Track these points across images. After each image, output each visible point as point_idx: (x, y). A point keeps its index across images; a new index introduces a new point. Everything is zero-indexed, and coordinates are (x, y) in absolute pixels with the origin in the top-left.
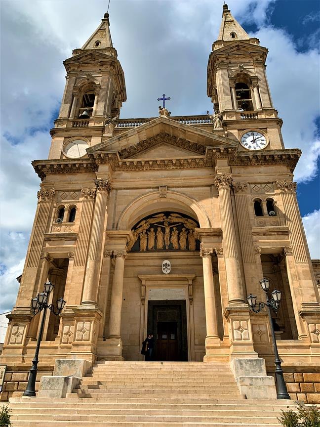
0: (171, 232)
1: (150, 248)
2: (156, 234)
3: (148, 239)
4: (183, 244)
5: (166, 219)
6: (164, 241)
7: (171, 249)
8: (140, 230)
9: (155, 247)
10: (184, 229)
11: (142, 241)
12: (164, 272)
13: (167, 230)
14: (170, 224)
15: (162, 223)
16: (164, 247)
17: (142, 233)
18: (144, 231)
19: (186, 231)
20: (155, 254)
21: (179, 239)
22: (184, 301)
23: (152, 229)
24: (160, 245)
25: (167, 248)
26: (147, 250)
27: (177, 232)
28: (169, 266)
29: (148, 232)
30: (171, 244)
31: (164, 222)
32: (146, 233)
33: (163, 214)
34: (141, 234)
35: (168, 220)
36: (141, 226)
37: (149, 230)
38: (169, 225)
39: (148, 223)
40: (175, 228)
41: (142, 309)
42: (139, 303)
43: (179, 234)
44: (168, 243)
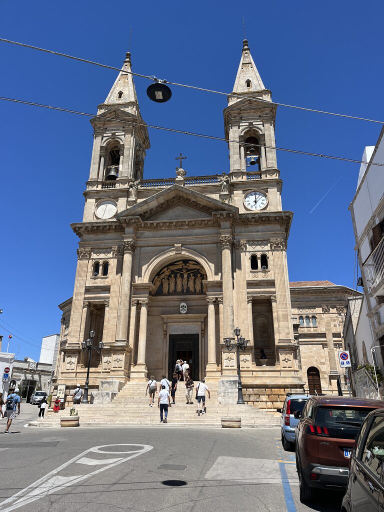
0: (188, 277)
1: (171, 291)
2: (176, 279)
3: (169, 284)
4: (198, 288)
5: (184, 266)
6: (183, 286)
7: (188, 292)
8: (162, 276)
10: (199, 275)
11: (164, 286)
12: (182, 312)
13: (186, 276)
14: (188, 270)
15: (180, 270)
16: (183, 290)
17: (164, 278)
18: (166, 277)
19: (201, 276)
20: (175, 297)
21: (195, 283)
22: (198, 334)
23: (173, 276)
24: (179, 289)
25: (185, 291)
26: (169, 294)
27: (193, 277)
28: (185, 307)
29: (169, 278)
30: (188, 288)
31: (182, 269)
32: (168, 279)
33: (181, 262)
34: (164, 280)
35: (186, 267)
36: (163, 273)
37: (170, 276)
38: (187, 272)
39: (169, 270)
40: (191, 275)
41: (165, 341)
42: (162, 337)
43: (195, 279)
44: (185, 287)
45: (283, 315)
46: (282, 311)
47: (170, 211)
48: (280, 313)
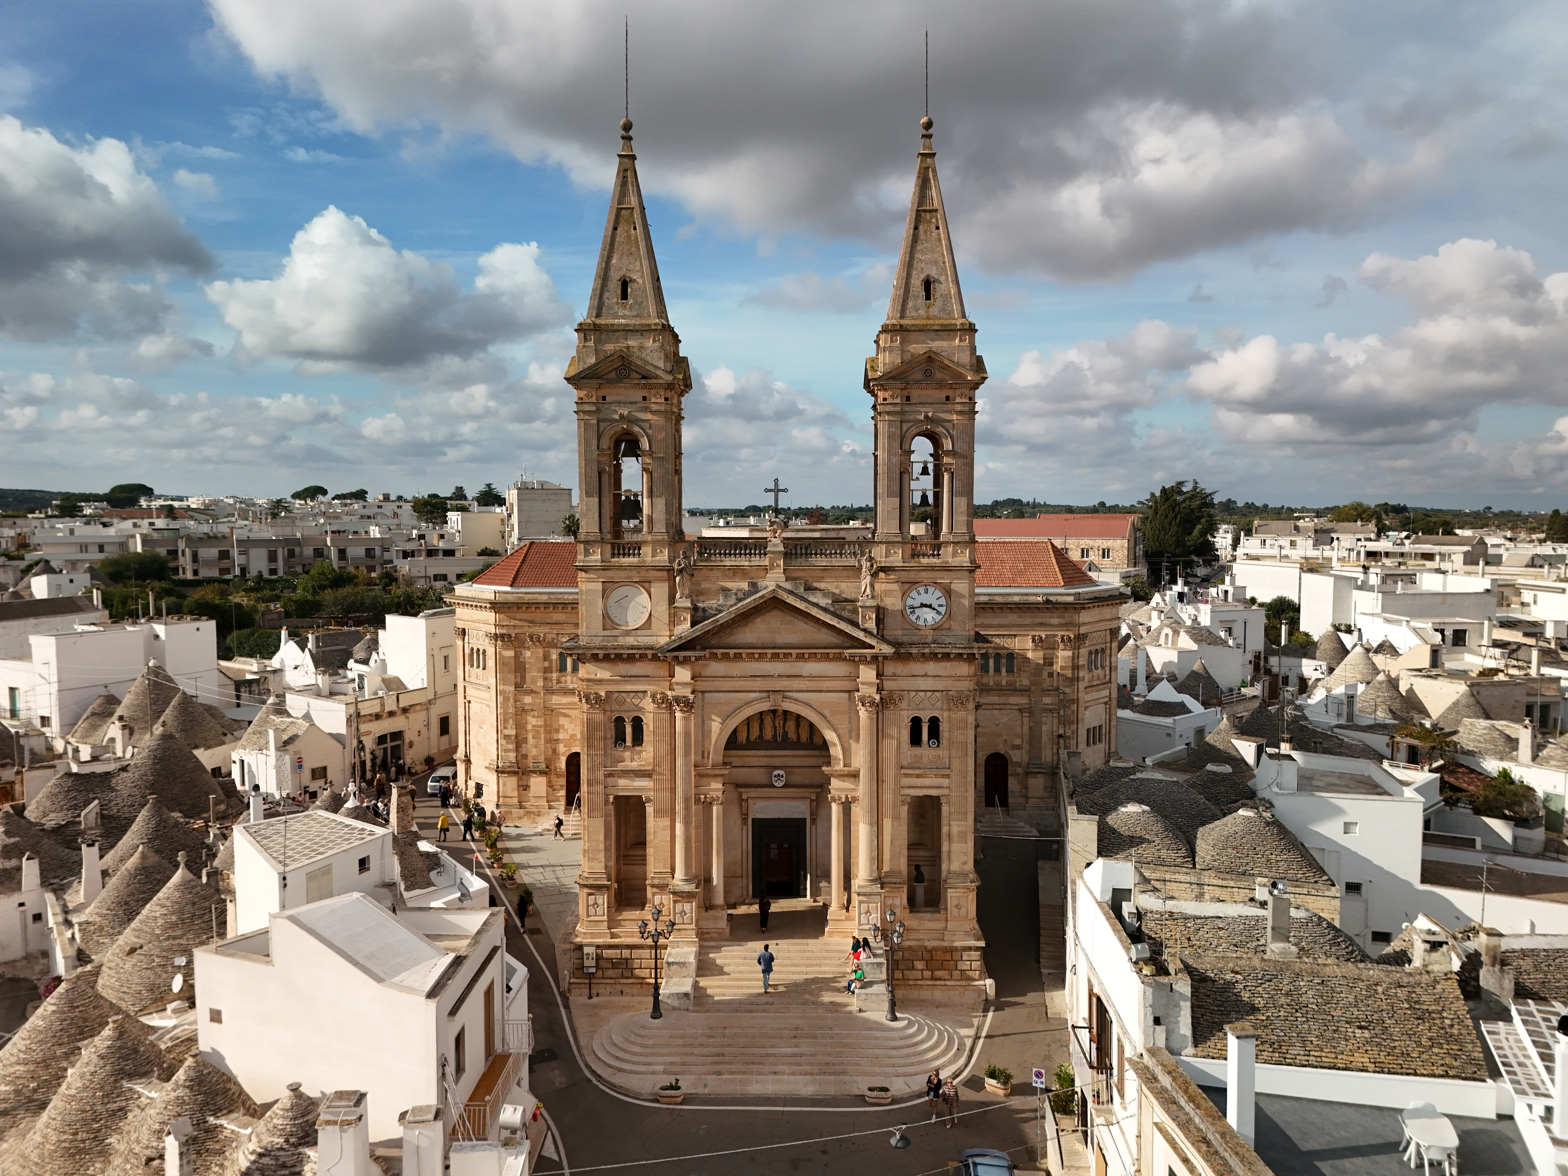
0: (785, 714)
3: (748, 724)
4: (804, 735)
6: (775, 728)
7: (786, 742)
9: (761, 736)
12: (776, 784)
16: (775, 736)
21: (798, 726)
22: (804, 820)
24: (768, 734)
25: (779, 740)
28: (783, 776)
30: (786, 733)
41: (746, 830)
42: (739, 821)
44: (780, 732)
45: (959, 832)
46: (959, 826)
47: (759, 620)
48: (955, 829)
